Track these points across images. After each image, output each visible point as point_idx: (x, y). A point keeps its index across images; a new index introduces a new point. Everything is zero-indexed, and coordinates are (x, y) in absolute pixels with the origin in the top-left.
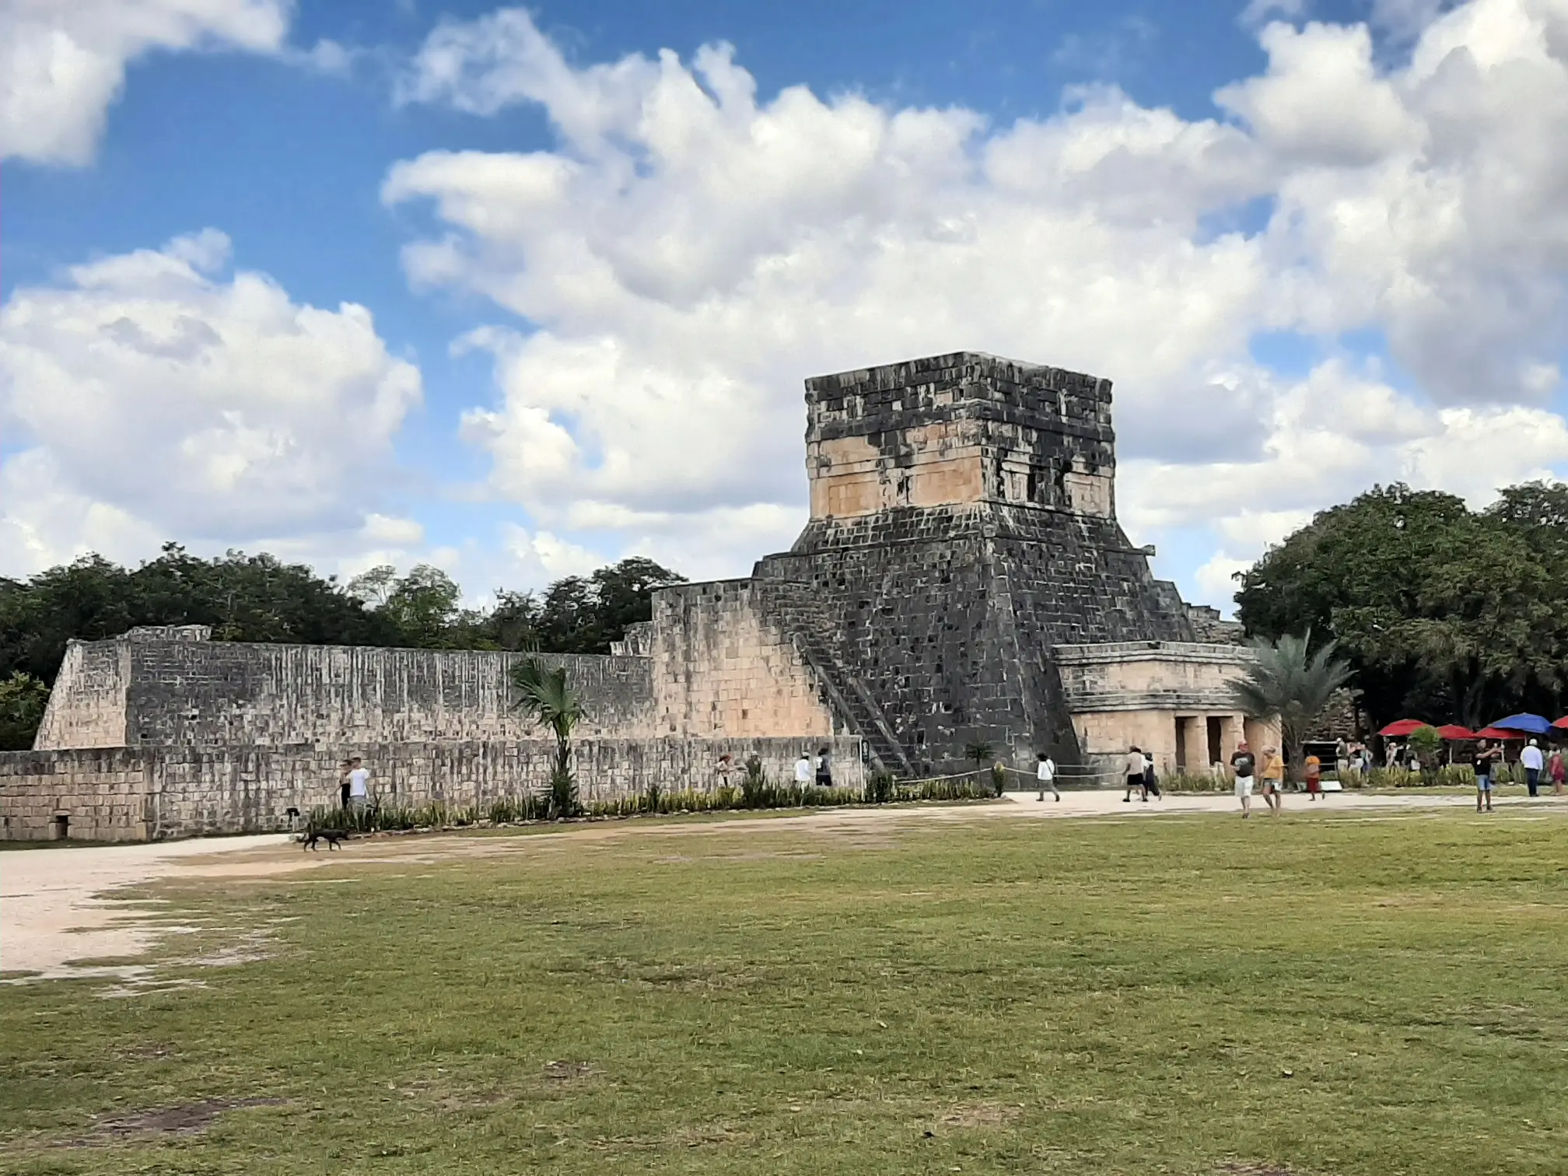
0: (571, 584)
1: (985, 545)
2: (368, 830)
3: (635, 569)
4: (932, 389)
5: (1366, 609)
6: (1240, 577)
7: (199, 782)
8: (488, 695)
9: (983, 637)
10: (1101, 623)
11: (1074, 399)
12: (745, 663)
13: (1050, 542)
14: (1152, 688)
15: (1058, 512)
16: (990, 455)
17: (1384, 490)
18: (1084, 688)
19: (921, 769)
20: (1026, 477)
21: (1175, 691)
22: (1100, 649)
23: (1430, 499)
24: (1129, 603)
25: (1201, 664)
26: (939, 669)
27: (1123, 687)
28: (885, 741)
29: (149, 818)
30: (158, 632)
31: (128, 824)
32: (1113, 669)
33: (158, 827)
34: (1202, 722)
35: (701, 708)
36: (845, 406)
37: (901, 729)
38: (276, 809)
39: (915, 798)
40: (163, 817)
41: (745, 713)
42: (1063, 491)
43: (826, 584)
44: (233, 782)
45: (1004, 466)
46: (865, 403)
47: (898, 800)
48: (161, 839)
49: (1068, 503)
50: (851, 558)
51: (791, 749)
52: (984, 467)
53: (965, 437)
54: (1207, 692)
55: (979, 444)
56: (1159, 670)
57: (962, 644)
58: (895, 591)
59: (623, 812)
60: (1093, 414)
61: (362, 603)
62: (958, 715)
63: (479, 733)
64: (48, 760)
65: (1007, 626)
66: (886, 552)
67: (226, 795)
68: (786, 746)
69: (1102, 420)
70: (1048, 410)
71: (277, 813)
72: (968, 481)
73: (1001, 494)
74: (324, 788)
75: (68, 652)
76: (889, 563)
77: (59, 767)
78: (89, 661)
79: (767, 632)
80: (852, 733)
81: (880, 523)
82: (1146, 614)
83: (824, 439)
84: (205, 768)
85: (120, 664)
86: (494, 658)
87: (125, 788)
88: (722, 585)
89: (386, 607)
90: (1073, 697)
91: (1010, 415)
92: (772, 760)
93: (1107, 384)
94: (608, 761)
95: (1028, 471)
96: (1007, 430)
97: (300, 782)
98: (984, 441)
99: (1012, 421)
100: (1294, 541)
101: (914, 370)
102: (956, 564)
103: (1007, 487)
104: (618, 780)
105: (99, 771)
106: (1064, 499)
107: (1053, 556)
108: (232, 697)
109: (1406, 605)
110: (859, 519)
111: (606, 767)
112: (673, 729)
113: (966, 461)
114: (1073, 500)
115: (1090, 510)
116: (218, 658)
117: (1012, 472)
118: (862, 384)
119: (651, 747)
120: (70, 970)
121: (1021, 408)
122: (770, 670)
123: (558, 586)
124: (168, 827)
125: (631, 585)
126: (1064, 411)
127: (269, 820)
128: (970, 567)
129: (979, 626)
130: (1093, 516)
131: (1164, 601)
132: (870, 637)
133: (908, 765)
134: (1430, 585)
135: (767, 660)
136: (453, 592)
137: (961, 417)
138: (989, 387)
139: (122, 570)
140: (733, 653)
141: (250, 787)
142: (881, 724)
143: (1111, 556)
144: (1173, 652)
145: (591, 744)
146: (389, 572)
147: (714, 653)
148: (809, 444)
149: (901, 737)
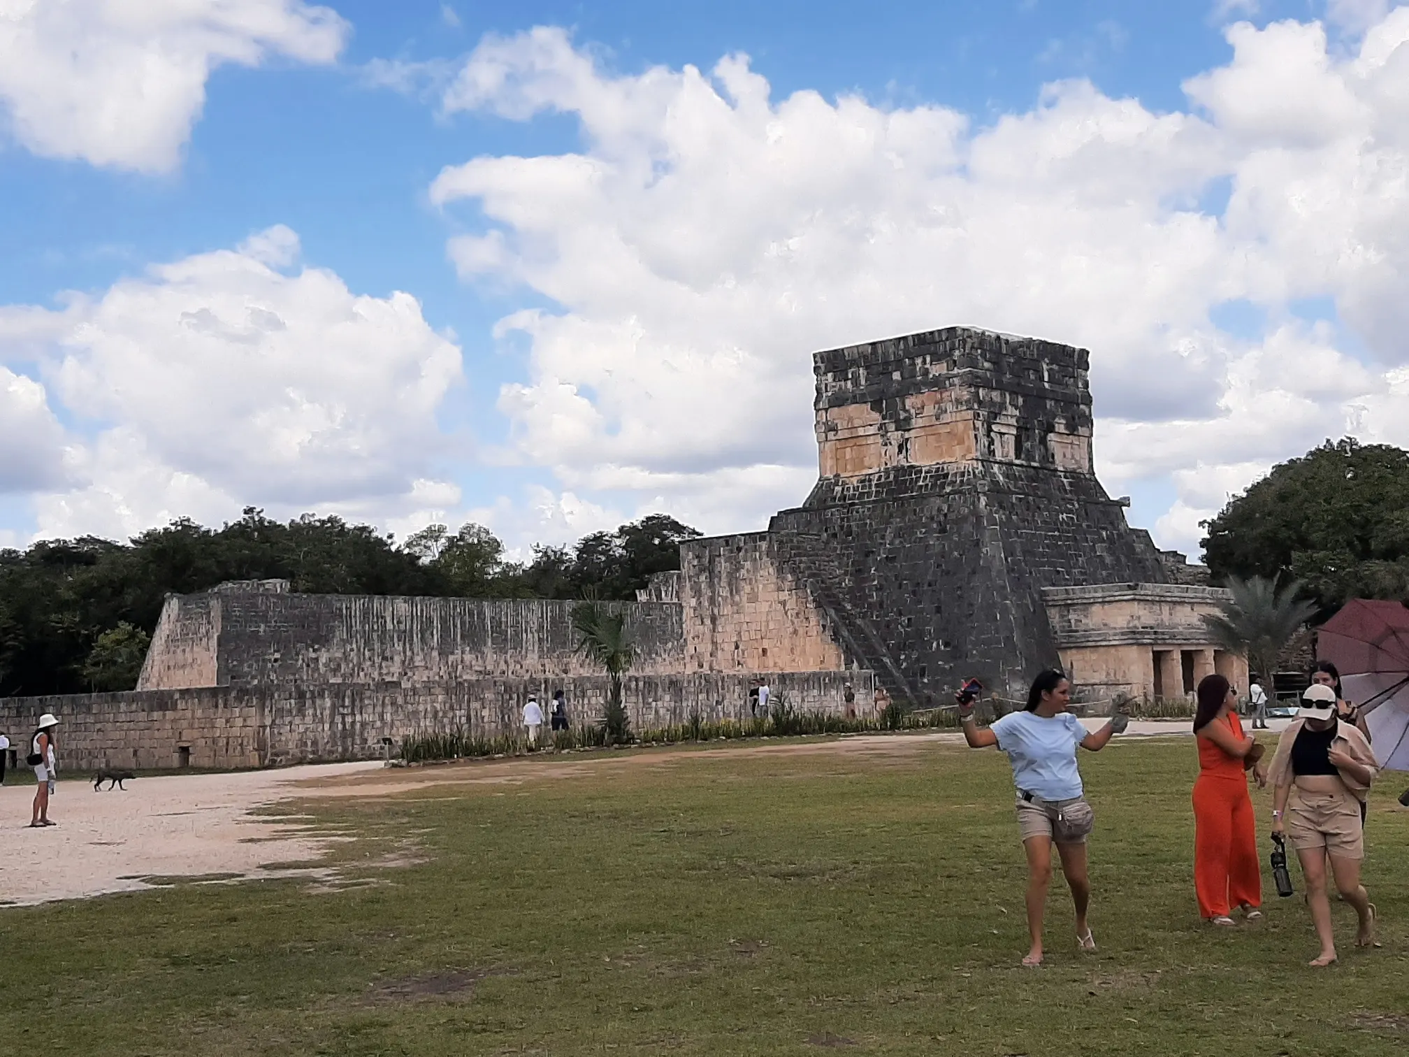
0: (599, 538)
1: (979, 499)
2: (452, 757)
3: (657, 525)
4: (928, 359)
5: (1322, 554)
6: (1206, 525)
7: (304, 716)
8: (530, 638)
9: (977, 581)
10: (1083, 568)
11: (1055, 367)
12: (764, 607)
13: (1036, 495)
14: (1131, 625)
15: (1042, 468)
16: (981, 418)
17: (1335, 444)
18: (1070, 626)
19: (924, 700)
20: (1013, 438)
21: (1152, 628)
22: (1083, 591)
23: (1377, 451)
24: (1109, 550)
25: (1175, 603)
26: (938, 610)
27: (1105, 625)
28: (891, 675)
29: (261, 748)
30: (244, 585)
31: (243, 753)
32: (1096, 609)
33: (269, 754)
34: (1177, 656)
35: (726, 646)
36: (850, 376)
37: (904, 664)
38: (369, 739)
39: (924, 725)
40: (273, 746)
41: (764, 651)
42: (1046, 449)
43: (835, 535)
44: (332, 716)
45: (994, 427)
46: (868, 373)
47: (908, 728)
48: (272, 766)
49: (1051, 460)
50: (857, 512)
51: (811, 683)
52: (975, 428)
53: (958, 402)
54: (1181, 629)
55: (971, 409)
56: (1137, 609)
57: (960, 588)
58: (897, 542)
59: (666, 739)
60: (1072, 380)
61: (419, 558)
62: (955, 651)
63: (523, 672)
64: (172, 697)
65: (1000, 572)
66: (888, 506)
67: (327, 726)
68: (807, 680)
69: (1080, 385)
70: (1032, 377)
71: (370, 743)
72: (961, 442)
73: (992, 453)
74: (410, 720)
75: (166, 605)
76: (891, 516)
77: (181, 705)
78: (185, 613)
79: (783, 579)
80: (861, 668)
81: (883, 480)
82: (1123, 559)
83: (830, 407)
84: (308, 703)
85: (212, 614)
86: (535, 606)
87: (239, 722)
88: (743, 538)
89: (438, 561)
90: (1059, 633)
91: (999, 382)
92: (795, 692)
93: (1084, 353)
94: (653, 694)
95: (1015, 432)
96: (996, 395)
97: (389, 715)
98: (976, 406)
99: (1001, 387)
100: (1254, 490)
101: (911, 344)
102: (952, 516)
103: (997, 446)
104: (662, 712)
105: (217, 706)
106: (1048, 457)
107: (1039, 508)
108: (309, 642)
109: (1359, 548)
110: (863, 478)
111: (650, 700)
112: (701, 666)
113: (959, 423)
114: (1056, 457)
115: (1072, 466)
116: (297, 608)
117: (1002, 434)
118: (864, 356)
119: (689, 682)
120: (266, 872)
121: (1008, 376)
122: (786, 613)
123: (587, 540)
124: (277, 755)
125: (653, 539)
126: (1046, 379)
127: (363, 749)
128: (965, 519)
129: (974, 572)
130: (1073, 471)
131: (1139, 547)
132: (876, 583)
133: (912, 697)
134: (1382, 530)
135: (784, 603)
136: (496, 546)
137: (955, 385)
138: (979, 357)
139: (208, 531)
140: (753, 598)
141: (346, 719)
142: (886, 660)
143: (1090, 507)
144: (1150, 593)
145: (637, 680)
146: (441, 530)
147: (737, 598)
148: (817, 410)
149: (905, 672)
